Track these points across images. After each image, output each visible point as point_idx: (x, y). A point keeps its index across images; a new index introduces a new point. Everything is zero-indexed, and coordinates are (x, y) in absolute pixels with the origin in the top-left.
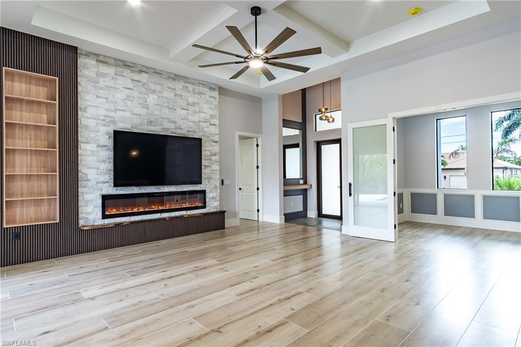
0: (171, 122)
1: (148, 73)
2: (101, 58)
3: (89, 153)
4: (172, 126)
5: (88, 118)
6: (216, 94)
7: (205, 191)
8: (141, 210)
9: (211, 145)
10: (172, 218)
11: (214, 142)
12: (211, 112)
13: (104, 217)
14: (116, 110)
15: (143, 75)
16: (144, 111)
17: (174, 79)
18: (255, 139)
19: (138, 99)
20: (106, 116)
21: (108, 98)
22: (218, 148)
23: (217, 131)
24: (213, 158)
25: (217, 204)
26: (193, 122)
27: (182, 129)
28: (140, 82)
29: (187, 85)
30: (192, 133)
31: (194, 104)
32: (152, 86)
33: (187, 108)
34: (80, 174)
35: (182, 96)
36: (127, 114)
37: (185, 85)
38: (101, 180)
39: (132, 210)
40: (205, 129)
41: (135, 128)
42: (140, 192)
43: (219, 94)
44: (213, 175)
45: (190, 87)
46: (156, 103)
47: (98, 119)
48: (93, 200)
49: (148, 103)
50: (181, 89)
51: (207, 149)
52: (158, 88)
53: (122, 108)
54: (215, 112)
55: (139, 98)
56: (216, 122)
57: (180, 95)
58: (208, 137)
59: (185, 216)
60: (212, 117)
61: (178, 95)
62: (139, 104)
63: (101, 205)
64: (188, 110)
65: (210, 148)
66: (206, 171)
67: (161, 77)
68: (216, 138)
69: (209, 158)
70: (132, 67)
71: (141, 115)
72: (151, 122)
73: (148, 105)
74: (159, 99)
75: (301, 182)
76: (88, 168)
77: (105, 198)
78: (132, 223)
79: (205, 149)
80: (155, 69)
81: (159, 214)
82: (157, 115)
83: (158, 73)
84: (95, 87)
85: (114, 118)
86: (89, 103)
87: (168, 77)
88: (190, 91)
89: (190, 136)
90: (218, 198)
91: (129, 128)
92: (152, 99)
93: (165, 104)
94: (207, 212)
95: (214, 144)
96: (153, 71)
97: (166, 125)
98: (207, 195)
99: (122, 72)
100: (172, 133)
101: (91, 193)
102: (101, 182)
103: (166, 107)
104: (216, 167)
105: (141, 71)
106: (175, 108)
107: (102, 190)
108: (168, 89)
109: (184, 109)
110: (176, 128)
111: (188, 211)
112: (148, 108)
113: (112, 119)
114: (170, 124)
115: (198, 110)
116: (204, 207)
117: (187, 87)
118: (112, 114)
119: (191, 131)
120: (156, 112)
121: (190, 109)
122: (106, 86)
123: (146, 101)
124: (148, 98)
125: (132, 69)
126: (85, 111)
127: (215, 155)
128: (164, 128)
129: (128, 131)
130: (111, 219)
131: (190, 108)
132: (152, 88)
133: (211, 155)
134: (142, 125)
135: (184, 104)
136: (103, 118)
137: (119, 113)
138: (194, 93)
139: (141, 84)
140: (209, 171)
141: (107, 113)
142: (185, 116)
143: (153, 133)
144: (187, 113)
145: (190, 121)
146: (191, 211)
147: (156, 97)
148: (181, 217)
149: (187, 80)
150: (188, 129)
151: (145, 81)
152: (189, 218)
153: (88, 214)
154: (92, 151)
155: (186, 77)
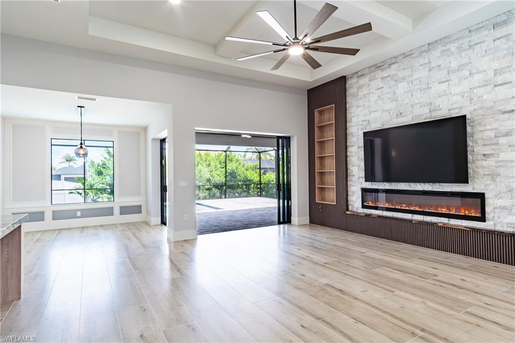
0: (424, 106)
1: (397, 62)
2: (360, 74)
3: (354, 154)
4: (426, 110)
5: (353, 126)
7: (483, 194)
9: (498, 120)
10: (420, 222)
11: (505, 112)
12: (495, 65)
13: (364, 207)
14: (370, 112)
15: (393, 67)
16: (393, 105)
17: (428, 51)
19: (387, 95)
20: (363, 121)
21: (365, 105)
24: (502, 140)
26: (458, 94)
27: (441, 109)
28: (390, 76)
29: (448, 47)
30: (457, 111)
31: (460, 68)
32: (401, 74)
33: (449, 79)
34: (349, 171)
35: (440, 66)
36: (378, 114)
37: (445, 48)
40: (484, 97)
41: (387, 124)
42: (390, 188)
44: (501, 170)
45: (453, 47)
46: (406, 90)
47: (358, 125)
48: (356, 191)
49: (397, 95)
50: (438, 57)
51: (488, 127)
52: (407, 72)
53: (375, 109)
54: (508, 61)
55: (388, 93)
57: (437, 66)
58: (491, 108)
60: (499, 72)
61: (433, 67)
62: (389, 99)
63: (361, 196)
64: (450, 80)
65: (496, 125)
66: (485, 163)
67: (412, 58)
68: (510, 106)
69: (495, 141)
70: (383, 66)
71: (390, 110)
72: (401, 113)
74: (408, 84)
76: (354, 166)
77: (364, 191)
79: (482, 128)
80: (404, 54)
82: (407, 104)
83: (407, 56)
84: (356, 100)
85: (369, 121)
86: (353, 114)
87: (420, 53)
88: (452, 52)
89: (453, 116)
91: (380, 126)
92: (402, 88)
93: (416, 88)
94: (489, 228)
95: (507, 116)
96: (402, 57)
97: (418, 111)
98: (488, 202)
99: (375, 76)
100: (425, 119)
101: (355, 186)
102: (360, 178)
103: (418, 89)
105: (391, 64)
106: (430, 86)
107: (361, 184)
108: (421, 68)
109: (444, 82)
110: (430, 111)
111: (451, 220)
112: (398, 100)
114: (422, 108)
115: (468, 74)
116: (483, 219)
117: (449, 49)
118: (368, 118)
119: (456, 108)
120: (406, 101)
121: (452, 79)
122: (363, 95)
123: (395, 94)
124: (398, 89)
125: (382, 67)
126: (351, 122)
127: (506, 134)
128: (416, 115)
129: (380, 129)
131: (453, 76)
132: (402, 76)
133: (496, 137)
134: (391, 119)
135: (443, 75)
136: (361, 123)
137: (373, 115)
138: (460, 49)
139: (390, 77)
140: (494, 164)
141: (364, 118)
142: (445, 92)
143: (403, 125)
144: (449, 85)
145: (454, 95)
146: (457, 220)
147: (405, 84)
148: (433, 224)
149: (448, 40)
150: (450, 107)
151: (394, 72)
152: (445, 228)
153: (354, 202)
154: (355, 152)
155: (446, 37)
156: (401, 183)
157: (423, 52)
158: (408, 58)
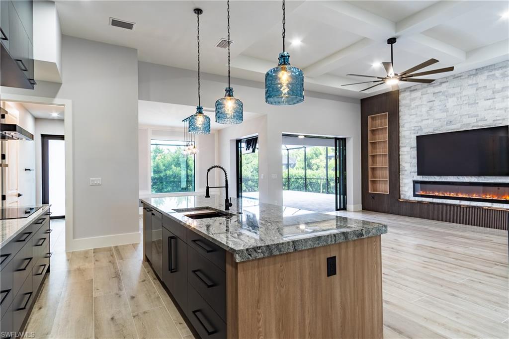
0: (472, 117)
1: (448, 81)
2: (412, 89)
3: (406, 153)
4: (473, 120)
5: (405, 131)
8: (441, 195)
10: (468, 207)
13: (415, 195)
14: (422, 120)
15: (444, 85)
16: (444, 115)
17: (475, 75)
19: (438, 107)
20: (415, 127)
21: (417, 114)
26: (501, 109)
27: (486, 120)
28: (441, 92)
29: (493, 73)
30: (500, 122)
32: (451, 91)
33: (494, 97)
34: (401, 167)
35: (486, 87)
36: (430, 121)
37: (491, 73)
38: (412, 170)
39: (433, 193)
41: (437, 130)
42: (440, 180)
45: (497, 73)
46: (456, 104)
47: (411, 130)
48: (408, 184)
49: (448, 107)
50: (485, 80)
52: (457, 90)
53: (427, 118)
55: (439, 106)
57: (484, 87)
59: (484, 208)
61: (480, 88)
62: (440, 110)
63: (412, 187)
64: (495, 98)
67: (461, 79)
71: (441, 119)
72: (451, 122)
73: (448, 109)
74: (458, 100)
76: (406, 163)
77: (415, 182)
80: (455, 75)
82: (456, 115)
83: (457, 77)
84: (409, 109)
85: (421, 127)
86: (406, 121)
87: (469, 76)
88: (497, 77)
89: (497, 126)
91: (431, 131)
92: (451, 102)
93: (465, 102)
96: (452, 78)
97: (466, 120)
99: (427, 91)
100: (473, 127)
101: (407, 179)
102: (413, 172)
103: (466, 104)
105: (442, 83)
106: (477, 102)
107: (413, 177)
108: (469, 87)
109: (490, 99)
110: (477, 121)
111: (494, 204)
112: (448, 112)
113: (419, 128)
114: (470, 119)
117: (494, 75)
118: (420, 124)
119: (499, 120)
120: (456, 112)
121: (496, 97)
122: (416, 106)
123: (446, 106)
124: (448, 102)
126: (404, 127)
128: (465, 124)
129: (431, 133)
130: (420, 198)
131: (497, 95)
132: (452, 93)
134: (442, 126)
135: (489, 93)
136: (413, 128)
137: (424, 122)
138: (504, 75)
139: (441, 93)
141: (416, 125)
142: (490, 107)
143: (452, 131)
144: (493, 101)
145: (498, 110)
146: (499, 204)
147: (455, 99)
148: (479, 207)
149: (493, 67)
150: (495, 119)
151: (445, 89)
152: (489, 210)
153: (406, 192)
154: (407, 152)
155: (492, 65)
156: (450, 177)
157: (471, 75)
158: (458, 79)
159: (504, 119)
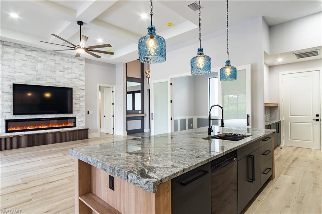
0: (52, 79)
1: (37, 51)
2: (5, 43)
4: (53, 81)
6: (83, 63)
7: (75, 117)
8: (32, 128)
9: (80, 92)
10: (52, 133)
11: (82, 90)
12: (79, 73)
14: (15, 72)
15: (33, 52)
16: (34, 73)
17: (54, 55)
18: (112, 88)
19: (30, 66)
20: (8, 76)
21: (10, 66)
22: (84, 93)
23: (84, 83)
24: (81, 99)
25: (84, 124)
26: (67, 78)
27: (60, 82)
28: (32, 56)
29: (63, 58)
30: (67, 85)
31: (68, 68)
32: (39, 58)
33: (64, 71)
36: (23, 75)
37: (62, 58)
38: (5, 111)
39: (26, 128)
40: (76, 83)
41: (28, 82)
42: (31, 118)
43: (85, 62)
44: (81, 109)
45: (66, 59)
46: (43, 68)
47: (3, 77)
49: (37, 68)
50: (59, 60)
51: (77, 93)
52: (44, 60)
53: (19, 71)
54: (83, 73)
56: (84, 79)
57: (59, 63)
58: (78, 87)
59: (61, 132)
60: (80, 75)
61: (57, 63)
62: (31, 68)
63: (5, 125)
64: (64, 72)
65: (79, 93)
66: (76, 106)
67: (46, 53)
68: (83, 88)
69: (79, 99)
70: (26, 48)
71: (32, 75)
72: (39, 79)
73: (37, 69)
74: (44, 66)
75: (140, 112)
77: (7, 121)
78: (25, 135)
79: (75, 94)
80: (42, 49)
81: (44, 130)
82: (43, 75)
83: (43, 51)
84: (1, 59)
85: (14, 77)
87: (50, 53)
88: (65, 61)
89: (65, 87)
90: (84, 121)
91: (24, 82)
92: (39, 66)
93: (49, 69)
94: (77, 129)
95: (82, 91)
96: (40, 50)
97: (49, 80)
98: (77, 120)
99: (20, 51)
100: (53, 85)
102: (5, 113)
103: (49, 70)
104: (83, 104)
105: (32, 50)
106: (55, 71)
107: (6, 117)
108: (51, 60)
109: (62, 71)
110: (56, 82)
111: (64, 129)
112: (37, 71)
113: (13, 77)
114: (52, 80)
115: (71, 72)
116: (75, 126)
117: (64, 59)
118: (12, 74)
119: (66, 84)
120: (42, 73)
122: (9, 59)
123: (36, 67)
124: (37, 65)
125: (26, 49)
127: (82, 97)
128: (48, 82)
129: (24, 84)
130: (12, 133)
131: (66, 71)
132: (40, 60)
133: (79, 97)
134: (33, 80)
135: (61, 68)
136: (7, 77)
137: (17, 74)
138: (68, 62)
139: (32, 57)
140: (78, 106)
141: (9, 74)
142: (62, 75)
143: (41, 85)
144: (64, 73)
145: (66, 78)
146: (66, 129)
147: (42, 64)
148: (58, 132)
149: (63, 55)
150: (64, 83)
151: (35, 56)
152: (64, 132)
155: (63, 53)
156: (38, 115)
157: (52, 54)
158: (44, 52)
159: (68, 84)
